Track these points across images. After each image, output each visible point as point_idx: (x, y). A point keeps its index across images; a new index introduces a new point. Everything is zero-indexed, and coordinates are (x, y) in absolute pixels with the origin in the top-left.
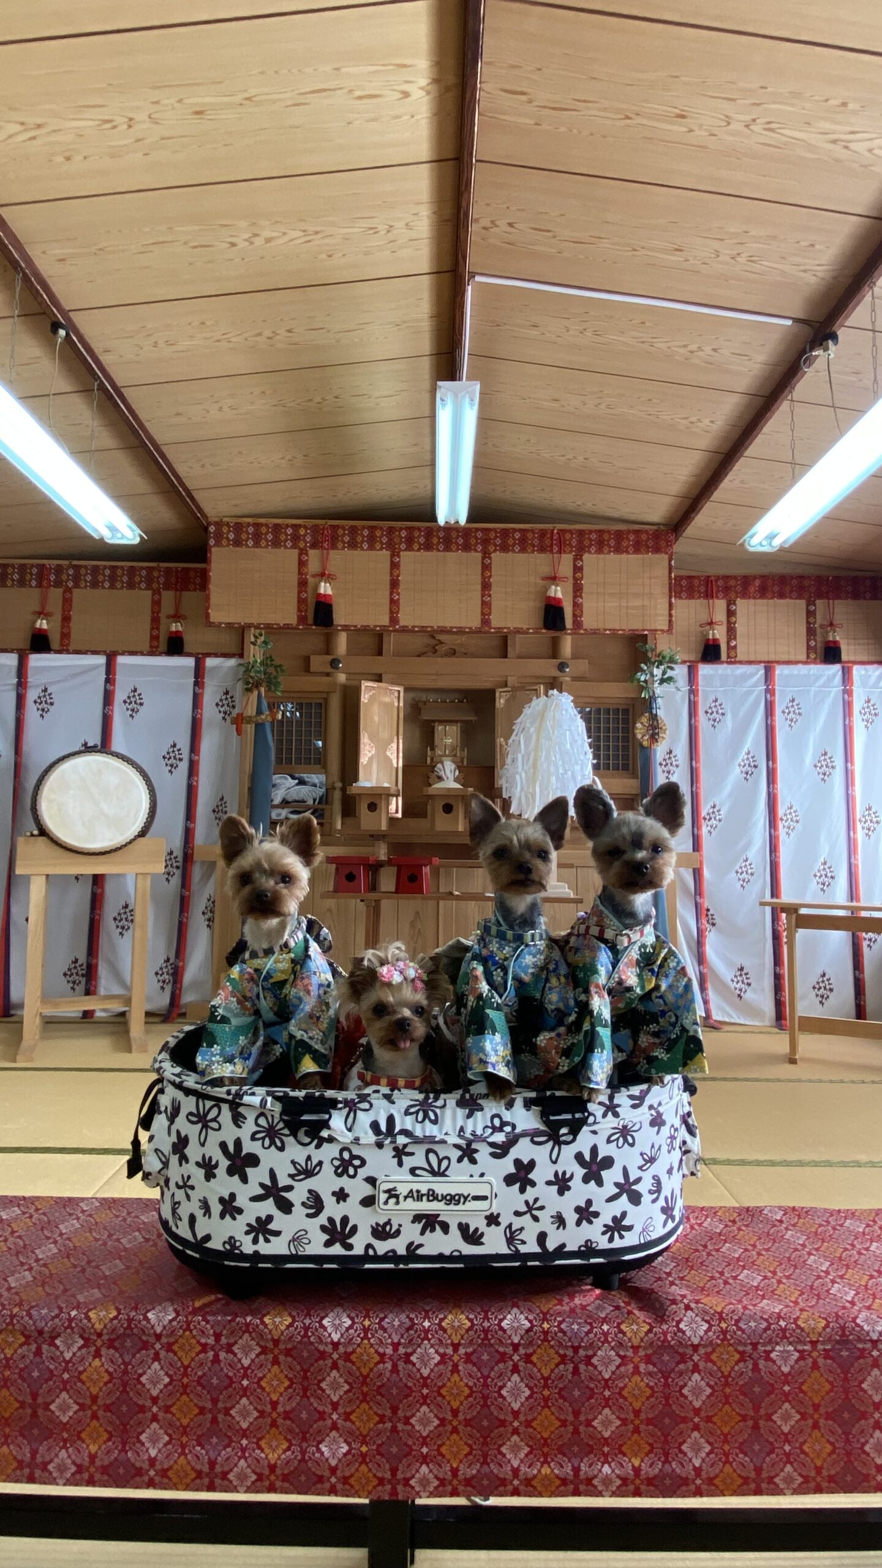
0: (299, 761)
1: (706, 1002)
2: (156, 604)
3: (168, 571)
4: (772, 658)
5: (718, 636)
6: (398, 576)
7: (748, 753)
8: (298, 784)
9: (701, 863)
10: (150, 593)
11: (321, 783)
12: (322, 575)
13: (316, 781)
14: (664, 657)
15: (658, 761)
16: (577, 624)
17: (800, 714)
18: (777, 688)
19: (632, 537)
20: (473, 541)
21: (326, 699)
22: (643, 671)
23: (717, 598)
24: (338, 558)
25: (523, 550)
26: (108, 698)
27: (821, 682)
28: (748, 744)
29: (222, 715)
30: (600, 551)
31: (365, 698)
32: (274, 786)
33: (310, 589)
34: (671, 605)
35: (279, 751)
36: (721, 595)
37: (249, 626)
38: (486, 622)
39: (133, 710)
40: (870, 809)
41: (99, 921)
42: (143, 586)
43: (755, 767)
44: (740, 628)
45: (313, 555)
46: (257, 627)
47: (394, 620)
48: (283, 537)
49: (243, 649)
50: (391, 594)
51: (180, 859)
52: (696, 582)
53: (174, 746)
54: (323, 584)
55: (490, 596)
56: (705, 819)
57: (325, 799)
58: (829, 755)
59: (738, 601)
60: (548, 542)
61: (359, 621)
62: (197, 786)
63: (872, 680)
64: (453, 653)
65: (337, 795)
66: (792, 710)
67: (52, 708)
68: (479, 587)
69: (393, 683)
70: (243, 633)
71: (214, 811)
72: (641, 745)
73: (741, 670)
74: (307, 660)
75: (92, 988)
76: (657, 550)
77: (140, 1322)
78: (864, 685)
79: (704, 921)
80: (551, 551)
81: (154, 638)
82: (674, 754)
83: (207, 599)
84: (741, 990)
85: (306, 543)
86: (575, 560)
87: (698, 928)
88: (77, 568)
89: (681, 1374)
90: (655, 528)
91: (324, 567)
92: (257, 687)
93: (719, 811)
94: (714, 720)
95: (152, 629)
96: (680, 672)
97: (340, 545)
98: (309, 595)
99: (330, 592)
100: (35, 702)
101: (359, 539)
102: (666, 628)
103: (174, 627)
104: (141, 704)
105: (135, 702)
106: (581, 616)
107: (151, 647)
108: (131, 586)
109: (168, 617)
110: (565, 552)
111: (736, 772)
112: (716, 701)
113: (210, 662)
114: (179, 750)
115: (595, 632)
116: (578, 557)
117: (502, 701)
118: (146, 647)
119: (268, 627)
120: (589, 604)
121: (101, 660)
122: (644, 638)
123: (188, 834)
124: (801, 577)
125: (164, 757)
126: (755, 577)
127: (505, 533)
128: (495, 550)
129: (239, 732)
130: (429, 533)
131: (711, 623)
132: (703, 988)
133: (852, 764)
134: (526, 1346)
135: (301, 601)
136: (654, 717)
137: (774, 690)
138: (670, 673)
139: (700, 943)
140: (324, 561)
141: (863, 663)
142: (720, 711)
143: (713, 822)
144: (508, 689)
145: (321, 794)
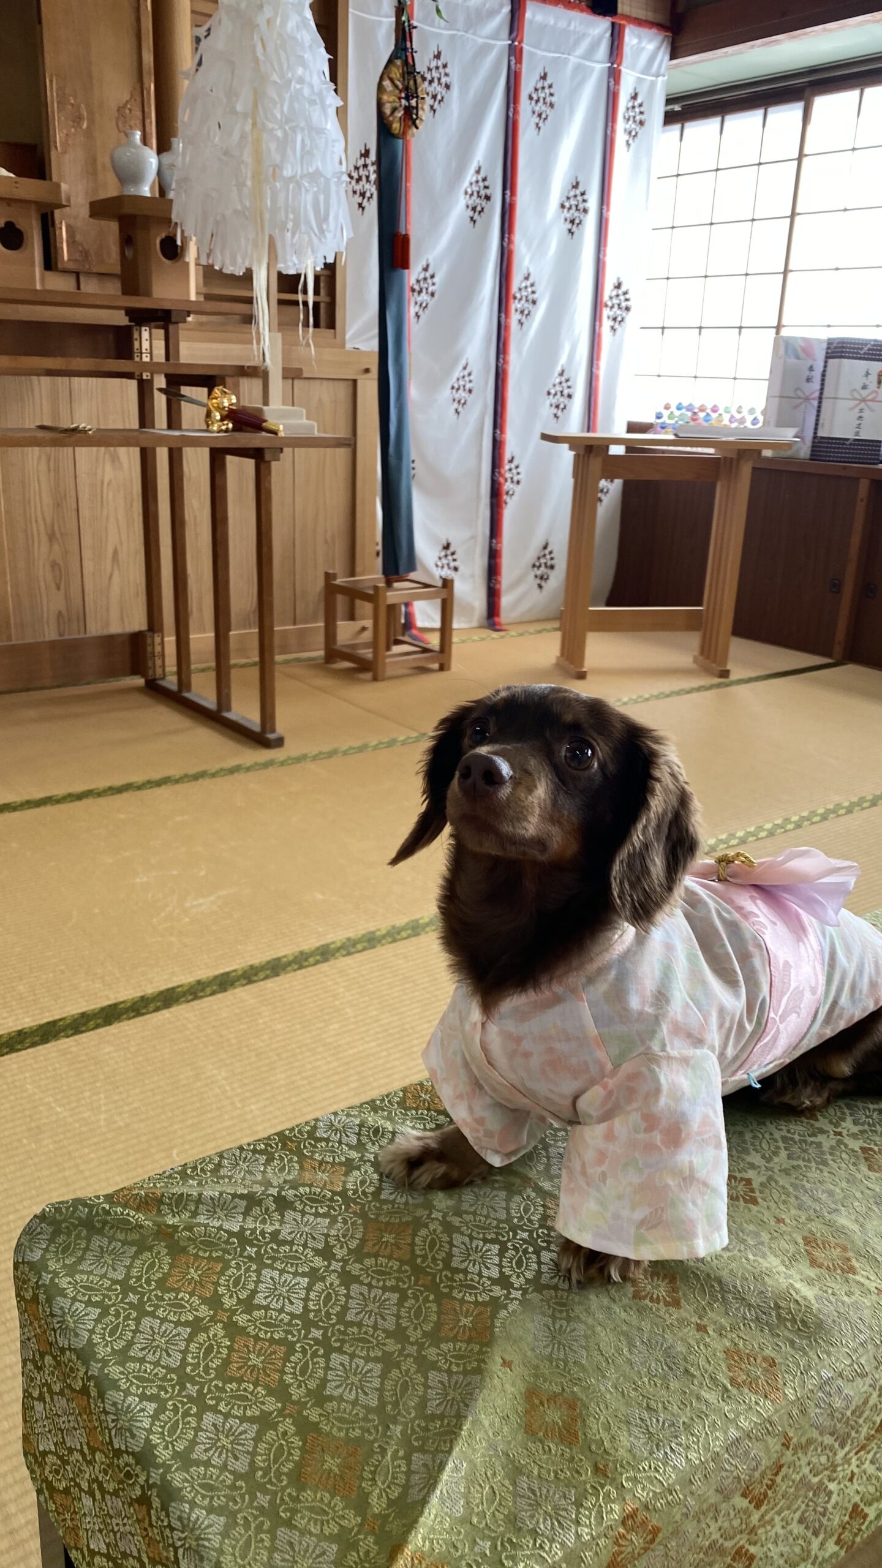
7: (478, 172)
18: (526, 47)
27: (584, 46)
28: (479, 156)
40: (620, 285)
43: (488, 198)
56: (413, 290)
58: (581, 189)
78: (635, 64)
111: (460, 206)
133: (608, 210)
141: (639, 22)
142: (443, 80)
143: (424, 297)
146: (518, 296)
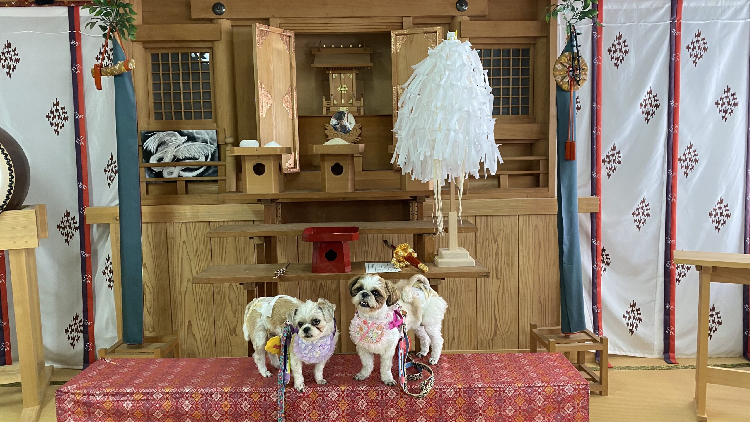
0: (188, 116)
7: (650, 93)
8: (187, 141)
9: (599, 207)
11: (211, 139)
13: (207, 137)
17: (705, 49)
18: (683, 22)
21: (212, 49)
28: (650, 84)
39: (9, 67)
43: (657, 106)
51: (77, 220)
53: (57, 104)
56: (604, 161)
57: (217, 156)
58: (731, 92)
65: (230, 151)
66: (697, 45)
71: (105, 171)
73: (646, 4)
79: (599, 261)
87: (594, 268)
93: (618, 153)
94: (617, 59)
104: (17, 61)
105: (10, 58)
112: (620, 37)
113: (84, 12)
114: (63, 108)
117: (399, 46)
123: (82, 195)
125: (46, 116)
137: (679, 24)
139: (595, 283)
142: (623, 49)
143: (612, 164)
144: (405, 31)
145: (213, 150)
146: (683, 158)
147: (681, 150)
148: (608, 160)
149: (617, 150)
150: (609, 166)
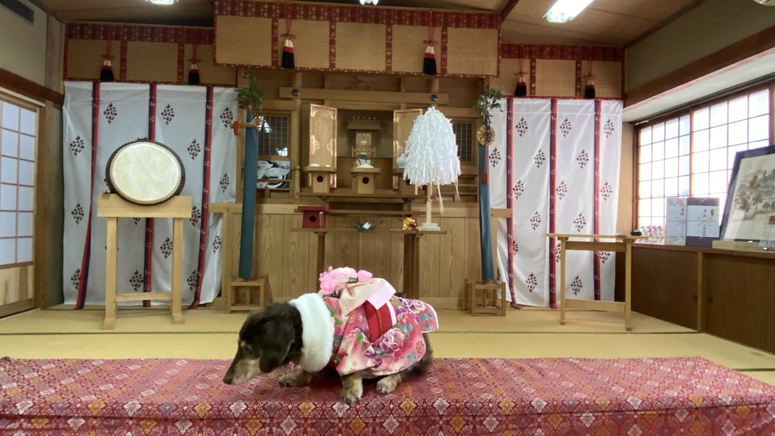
0: (273, 153)
1: (512, 294)
2: (181, 52)
3: (188, 31)
4: (556, 95)
5: (525, 81)
6: (335, 37)
7: (540, 151)
8: (273, 167)
9: (512, 215)
10: (176, 45)
11: (287, 167)
12: (288, 35)
13: (284, 165)
14: (494, 92)
15: (490, 154)
16: (444, 71)
17: (570, 128)
18: (558, 113)
19: (476, 18)
20: (381, 17)
21: (290, 115)
22: (482, 100)
23: (525, 58)
24: (297, 25)
25: (411, 24)
26: (152, 111)
27: (583, 109)
28: (540, 146)
29: (225, 123)
30: (457, 26)
31: (313, 114)
32: (258, 167)
33: (279, 44)
34: (499, 61)
35: (261, 146)
36: (527, 56)
37: (241, 66)
38: (389, 68)
39: (168, 119)
40: (607, 184)
41: (151, 250)
42: (172, 40)
43: (544, 159)
44: (538, 77)
45: (282, 23)
46: (245, 67)
47: (332, 65)
48: (262, 10)
49: (237, 82)
50: (330, 48)
51: (200, 212)
52: (513, 48)
53: (195, 142)
54: (287, 41)
55: (391, 51)
56: (514, 189)
57: (289, 176)
58: (585, 153)
59: (537, 60)
60: (426, 19)
61: (311, 64)
62: (209, 168)
63: (612, 109)
64: (367, 88)
65: (297, 174)
66: (565, 126)
67: (116, 117)
68: (384, 46)
69: (331, 105)
70: (237, 71)
71: (221, 183)
72: (480, 145)
73: (537, 102)
74: (278, 91)
75: (148, 289)
76: (491, 26)
77: (226, 412)
78: (607, 112)
79: (512, 248)
80: (428, 25)
81: (180, 74)
82: (497, 151)
83: (215, 48)
84: (531, 287)
85: (277, 14)
86: (443, 31)
87: (509, 252)
88: (129, 27)
89: (531, 428)
90: (490, 12)
91: (288, 31)
92: (247, 105)
93: (522, 185)
94: (521, 131)
95: (179, 68)
96: (503, 102)
97: (298, 16)
98: (279, 48)
99: (291, 46)
100: (105, 113)
101: (310, 13)
102: (495, 74)
103: (194, 67)
104: (173, 116)
105: (169, 114)
106: (446, 65)
107: (178, 79)
108: (165, 40)
109: (189, 61)
110: (436, 26)
111: (533, 162)
112: (523, 120)
113: (216, 90)
114: (198, 145)
115: (454, 77)
116: (445, 28)
117: (398, 119)
118: (175, 80)
119: (253, 67)
120: (451, 59)
121: (147, 87)
122: (482, 80)
123: (205, 197)
124: (573, 47)
125: (189, 149)
126: (547, 46)
127: (400, 13)
128: (394, 24)
129: (236, 133)
130: (354, 10)
131: (521, 73)
132: (511, 287)
133: (598, 158)
134: (446, 416)
135: (274, 52)
136: (488, 128)
137: (556, 114)
138: (498, 101)
139: (510, 261)
140: (289, 27)
141: (607, 99)
142: (525, 126)
143: (519, 191)
144: (401, 111)
145: (287, 173)
146: (559, 189)
147: (557, 185)
148: (516, 189)
149: (521, 183)
150: (517, 192)
